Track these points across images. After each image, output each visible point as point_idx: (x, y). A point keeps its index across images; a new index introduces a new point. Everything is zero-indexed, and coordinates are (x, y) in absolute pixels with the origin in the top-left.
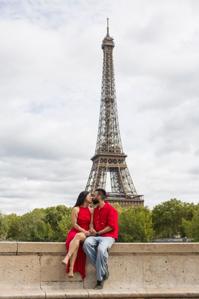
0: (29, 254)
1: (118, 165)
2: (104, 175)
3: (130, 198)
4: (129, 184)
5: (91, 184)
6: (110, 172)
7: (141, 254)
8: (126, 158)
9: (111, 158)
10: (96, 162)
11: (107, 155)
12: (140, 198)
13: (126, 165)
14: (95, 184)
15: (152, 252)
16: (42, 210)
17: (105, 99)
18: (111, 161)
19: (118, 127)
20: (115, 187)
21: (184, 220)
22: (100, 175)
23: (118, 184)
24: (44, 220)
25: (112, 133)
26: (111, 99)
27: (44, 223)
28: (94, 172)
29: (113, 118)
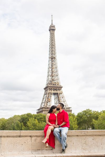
0: (26, 136)
1: (58, 92)
2: (50, 97)
3: (65, 109)
4: (64, 102)
5: (44, 102)
6: (54, 95)
7: (81, 136)
8: (62, 88)
9: (54, 88)
10: (46, 90)
11: (52, 87)
12: (70, 108)
13: (62, 92)
14: (46, 102)
15: (86, 135)
16: (18, 116)
17: (51, 57)
18: (54, 90)
19: (58, 72)
20: (56, 103)
21: (94, 120)
22: (49, 97)
23: (58, 102)
24: (20, 121)
25: (54, 75)
26: (54, 57)
27: (20, 122)
28: (45, 95)
29: (55, 67)
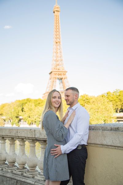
1: (63, 77)
2: (55, 81)
6: (59, 80)
9: (60, 73)
10: (51, 75)
13: (67, 77)
17: (56, 42)
18: (59, 75)
25: (59, 59)
26: (59, 42)
